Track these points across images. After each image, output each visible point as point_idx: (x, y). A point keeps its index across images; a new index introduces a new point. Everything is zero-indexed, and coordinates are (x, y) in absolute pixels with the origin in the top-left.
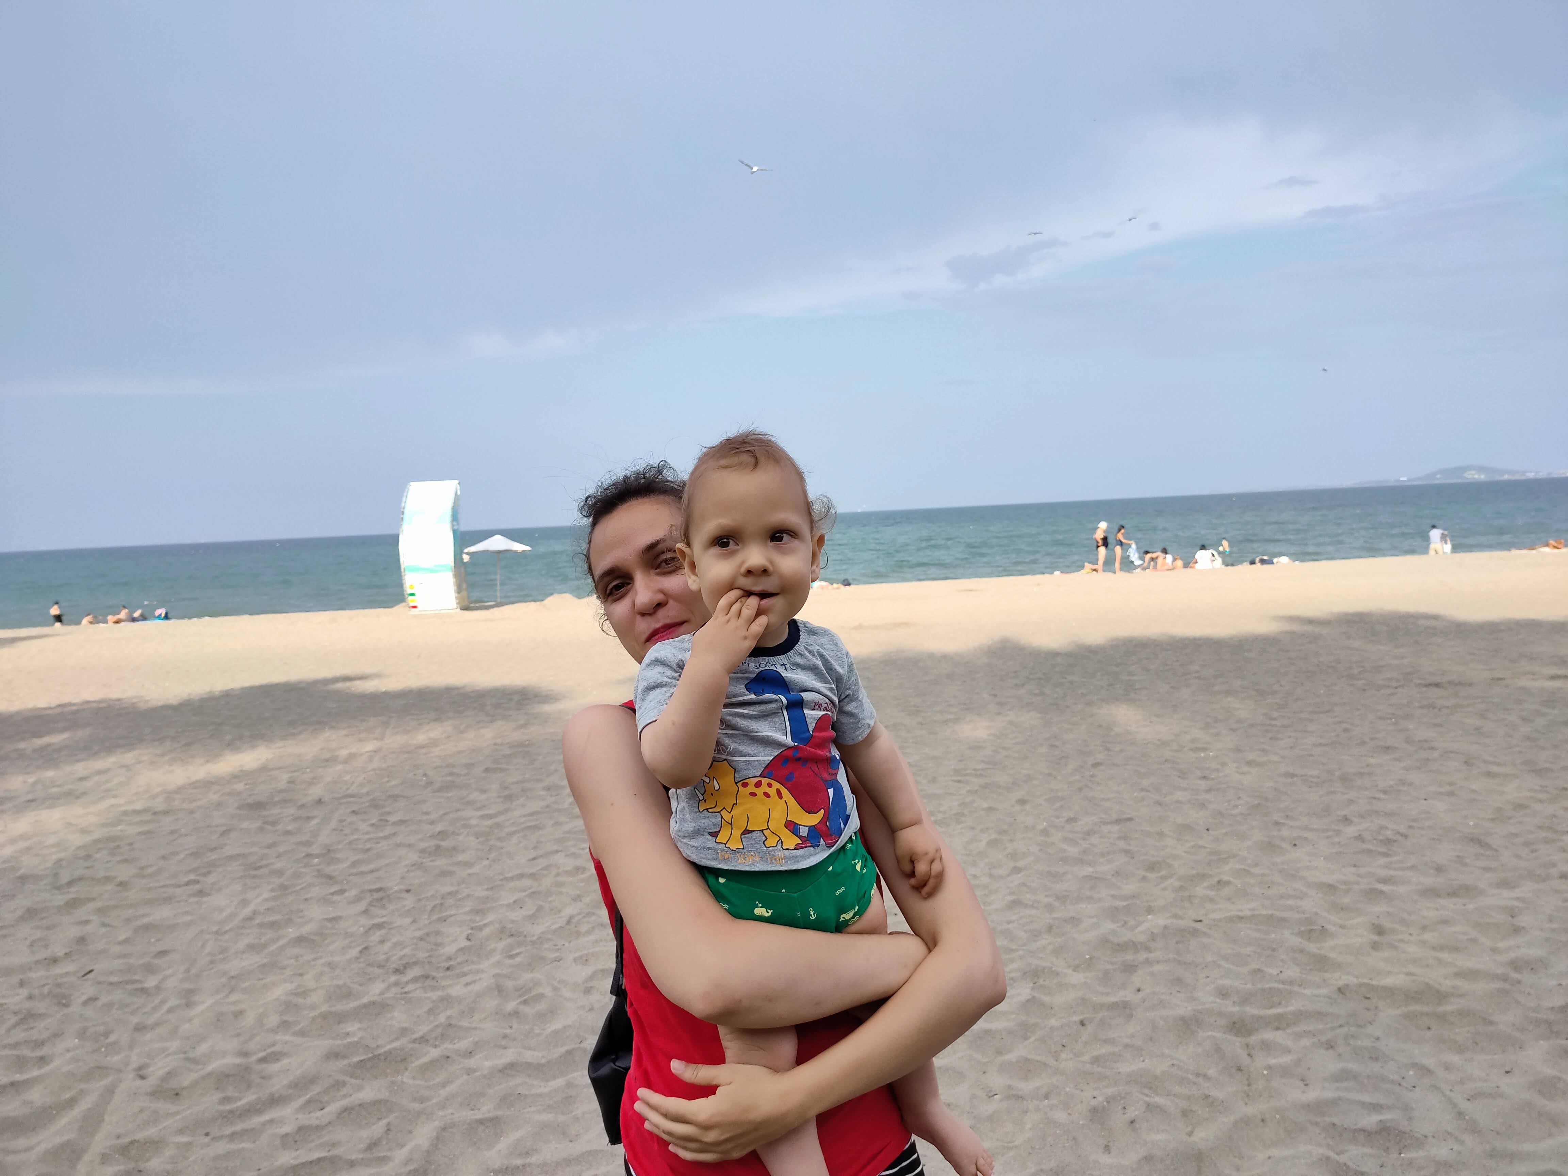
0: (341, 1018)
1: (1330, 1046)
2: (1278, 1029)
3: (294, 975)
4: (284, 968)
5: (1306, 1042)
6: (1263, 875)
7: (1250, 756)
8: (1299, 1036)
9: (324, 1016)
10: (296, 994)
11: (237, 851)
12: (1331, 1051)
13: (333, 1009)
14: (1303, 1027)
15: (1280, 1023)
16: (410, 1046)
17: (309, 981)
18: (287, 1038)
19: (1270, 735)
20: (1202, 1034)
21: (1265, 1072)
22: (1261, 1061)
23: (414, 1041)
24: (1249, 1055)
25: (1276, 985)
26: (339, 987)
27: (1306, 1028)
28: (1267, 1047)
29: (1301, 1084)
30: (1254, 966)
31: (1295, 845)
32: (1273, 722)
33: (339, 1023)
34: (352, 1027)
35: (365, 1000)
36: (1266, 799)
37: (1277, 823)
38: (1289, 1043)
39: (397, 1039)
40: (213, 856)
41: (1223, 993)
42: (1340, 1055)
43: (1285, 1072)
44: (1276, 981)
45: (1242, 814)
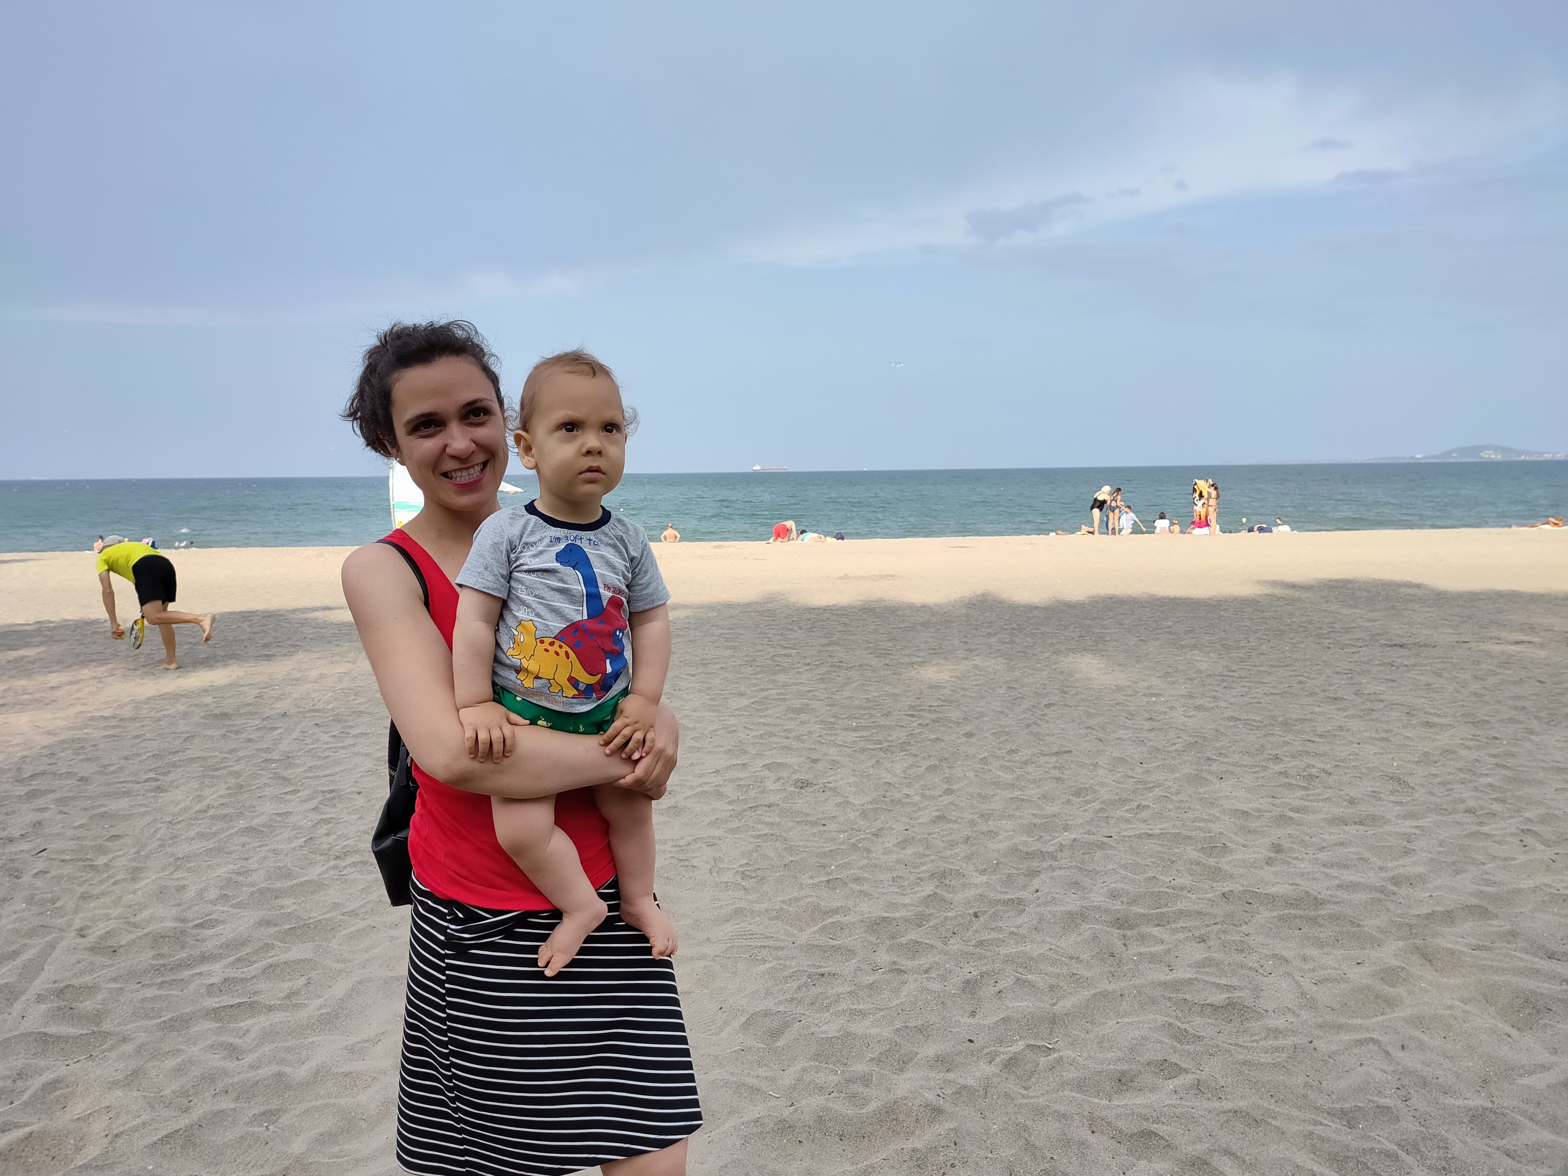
0: (278, 894)
1: (1202, 940)
2: (1158, 925)
3: (239, 859)
4: (230, 853)
5: (1181, 936)
6: (1182, 801)
7: (1199, 702)
8: (1176, 931)
9: (262, 892)
10: (238, 874)
11: (198, 754)
12: (1202, 944)
13: (271, 886)
14: (1181, 924)
15: (1161, 921)
16: (340, 917)
17: (253, 864)
18: (225, 909)
19: (1225, 684)
20: (1085, 926)
21: (1135, 958)
22: (1135, 949)
23: (344, 914)
24: (1124, 944)
25: (1167, 890)
26: (280, 868)
27: (1184, 925)
28: (1143, 938)
29: (1167, 968)
30: (1150, 874)
31: (1221, 778)
32: (1231, 674)
33: (276, 898)
34: (286, 902)
35: (303, 880)
36: (1205, 739)
37: (1209, 759)
38: (1165, 936)
39: (328, 912)
40: (175, 758)
41: (1114, 895)
42: (1210, 947)
43: (1153, 958)
44: (1167, 887)
45: (1177, 750)
